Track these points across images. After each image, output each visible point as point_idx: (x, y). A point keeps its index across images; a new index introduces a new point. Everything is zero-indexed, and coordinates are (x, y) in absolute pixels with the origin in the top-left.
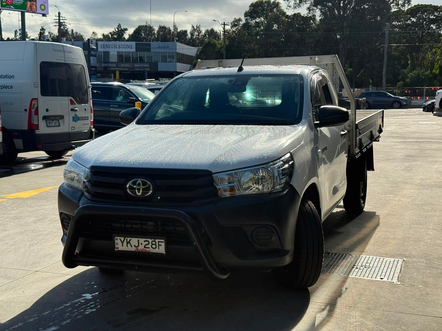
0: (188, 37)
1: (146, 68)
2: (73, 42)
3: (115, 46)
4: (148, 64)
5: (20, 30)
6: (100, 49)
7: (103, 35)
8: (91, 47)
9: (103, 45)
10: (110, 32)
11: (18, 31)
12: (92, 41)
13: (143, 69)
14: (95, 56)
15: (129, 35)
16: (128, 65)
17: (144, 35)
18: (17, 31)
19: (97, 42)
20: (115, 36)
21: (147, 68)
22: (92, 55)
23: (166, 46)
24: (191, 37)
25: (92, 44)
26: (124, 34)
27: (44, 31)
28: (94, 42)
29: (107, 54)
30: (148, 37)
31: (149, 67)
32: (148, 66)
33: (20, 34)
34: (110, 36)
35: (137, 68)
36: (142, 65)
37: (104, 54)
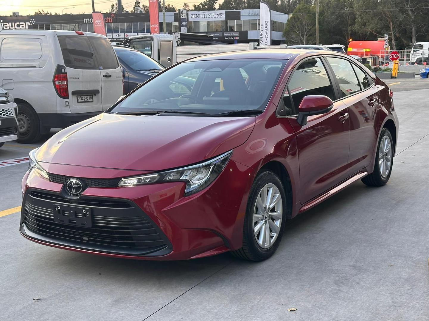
0: (278, 4)
1: (235, 37)
2: (164, 13)
3: (205, 15)
4: (238, 32)
5: (116, 4)
6: (190, 20)
7: (195, 6)
8: (181, 17)
9: (193, 15)
10: (201, 3)
11: (115, 5)
12: (182, 11)
13: (232, 38)
14: (186, 26)
15: (219, 4)
16: (218, 35)
17: (234, 4)
18: (113, 5)
19: (187, 12)
20: (206, 7)
21: (237, 37)
22: (183, 26)
23: (256, 14)
24: (282, 4)
25: (182, 14)
26: (215, 4)
27: (138, 4)
28: (185, 12)
29: (197, 23)
30: (238, 6)
31: (238, 36)
32: (237, 34)
33: (117, 8)
34: (201, 7)
35: (227, 37)
36: (231, 34)
37: (194, 24)
